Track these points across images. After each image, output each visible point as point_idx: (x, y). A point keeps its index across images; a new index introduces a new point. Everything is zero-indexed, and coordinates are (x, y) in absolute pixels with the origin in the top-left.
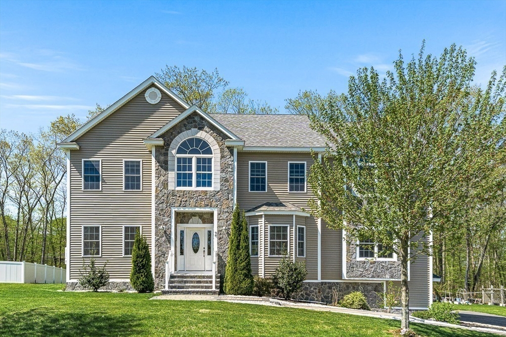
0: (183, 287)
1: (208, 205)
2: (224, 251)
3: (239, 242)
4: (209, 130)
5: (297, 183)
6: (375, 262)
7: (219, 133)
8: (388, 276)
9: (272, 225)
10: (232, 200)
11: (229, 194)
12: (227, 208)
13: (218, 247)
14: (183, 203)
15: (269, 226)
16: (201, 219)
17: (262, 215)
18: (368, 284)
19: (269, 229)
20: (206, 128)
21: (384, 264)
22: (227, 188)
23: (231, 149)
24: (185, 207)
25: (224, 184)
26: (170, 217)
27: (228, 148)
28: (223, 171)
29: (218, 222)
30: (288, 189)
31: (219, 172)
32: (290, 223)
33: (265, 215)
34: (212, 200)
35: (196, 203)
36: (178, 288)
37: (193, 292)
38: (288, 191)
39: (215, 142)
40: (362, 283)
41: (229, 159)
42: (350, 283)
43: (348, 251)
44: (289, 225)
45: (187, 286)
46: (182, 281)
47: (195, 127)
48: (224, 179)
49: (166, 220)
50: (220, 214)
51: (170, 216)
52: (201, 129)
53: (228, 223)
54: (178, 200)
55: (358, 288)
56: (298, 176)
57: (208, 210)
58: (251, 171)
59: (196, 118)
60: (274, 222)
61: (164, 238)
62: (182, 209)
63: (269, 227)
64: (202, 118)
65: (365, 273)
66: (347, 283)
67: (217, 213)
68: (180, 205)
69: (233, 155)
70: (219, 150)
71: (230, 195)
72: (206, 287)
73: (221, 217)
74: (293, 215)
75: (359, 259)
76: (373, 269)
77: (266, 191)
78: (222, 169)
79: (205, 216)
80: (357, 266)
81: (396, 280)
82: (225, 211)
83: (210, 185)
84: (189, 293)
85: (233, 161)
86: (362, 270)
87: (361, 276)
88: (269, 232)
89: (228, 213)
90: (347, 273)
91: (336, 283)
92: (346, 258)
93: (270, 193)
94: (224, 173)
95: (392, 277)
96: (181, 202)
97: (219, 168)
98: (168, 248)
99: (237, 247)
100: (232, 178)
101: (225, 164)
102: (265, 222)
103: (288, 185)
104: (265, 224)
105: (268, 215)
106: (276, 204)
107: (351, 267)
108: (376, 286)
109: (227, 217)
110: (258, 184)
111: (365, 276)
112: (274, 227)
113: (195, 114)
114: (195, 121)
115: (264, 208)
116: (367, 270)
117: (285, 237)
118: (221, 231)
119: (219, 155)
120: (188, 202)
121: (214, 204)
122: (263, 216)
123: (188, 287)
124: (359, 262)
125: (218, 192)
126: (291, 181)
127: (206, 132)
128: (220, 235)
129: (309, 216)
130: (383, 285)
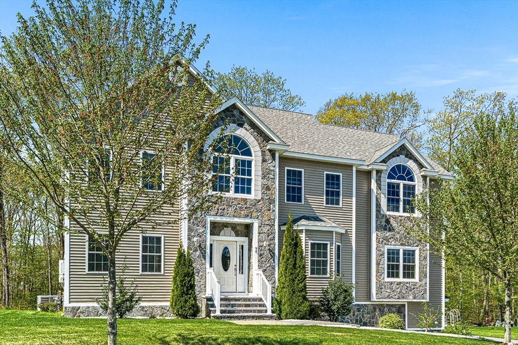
0: (233, 312)
1: (248, 216)
2: (266, 270)
3: (295, 260)
4: (249, 127)
5: (333, 196)
6: (400, 283)
7: (260, 132)
8: (411, 297)
9: (312, 242)
10: (274, 211)
11: (270, 203)
12: (269, 220)
13: (258, 265)
14: (220, 211)
15: (310, 242)
16: (234, 231)
17: (302, 230)
18: (392, 306)
19: (309, 246)
20: (246, 125)
21: (408, 285)
22: (268, 197)
23: (272, 152)
24: (223, 216)
25: (265, 192)
26: (205, 228)
27: (270, 151)
28: (264, 177)
29: (259, 236)
30: (325, 202)
31: (260, 178)
32: (329, 239)
33: (306, 230)
34: (252, 210)
35: (235, 212)
36: (228, 313)
37: (249, 317)
38: (325, 205)
39: (256, 143)
40: (387, 305)
41: (271, 164)
42: (377, 305)
43: (377, 271)
44: (329, 243)
45: (238, 310)
46: (229, 304)
47: (234, 122)
48: (265, 186)
49: (201, 231)
50: (261, 227)
51: (204, 226)
52: (241, 125)
53: (270, 237)
54: (215, 207)
55: (384, 309)
56: (334, 188)
57: (248, 221)
58: (288, 179)
59: (235, 112)
60: (314, 239)
61: (198, 253)
62: (218, 219)
63: (309, 244)
64: (242, 113)
65: (392, 294)
66: (374, 305)
67: (257, 226)
68: (216, 214)
69: (274, 160)
70: (260, 152)
71: (271, 205)
72: (259, 311)
73: (262, 230)
74: (333, 232)
75: (387, 280)
76: (399, 290)
77: (303, 203)
78: (263, 174)
79: (238, 228)
80: (385, 286)
81: (418, 301)
82: (266, 223)
83: (249, 192)
84: (244, 318)
85: (274, 167)
86: (390, 292)
87: (388, 297)
88: (309, 249)
89: (270, 225)
90: (376, 294)
91: (365, 305)
92: (375, 279)
93: (307, 205)
94: (265, 180)
95: (414, 298)
96: (218, 210)
97: (260, 173)
98: (202, 264)
99: (294, 266)
100: (273, 186)
101: (267, 169)
102: (306, 237)
103: (325, 197)
104: (306, 240)
105: (309, 230)
106: (313, 217)
107: (380, 288)
108: (399, 308)
109: (268, 230)
110: (294, 194)
111: (392, 297)
112: (315, 243)
113: (234, 106)
114: (233, 115)
115: (303, 222)
116: (394, 291)
117: (325, 255)
118: (262, 246)
119: (260, 158)
120: (226, 211)
121: (254, 214)
122: (304, 231)
123: (240, 311)
124: (388, 282)
125: (259, 201)
126: (327, 193)
127: (246, 129)
128: (261, 251)
129: (344, 233)
130: (405, 307)
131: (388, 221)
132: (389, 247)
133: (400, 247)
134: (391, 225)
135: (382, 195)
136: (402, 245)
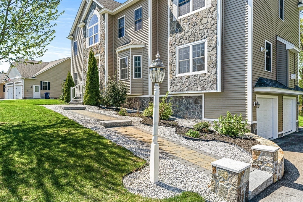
1: (97, 53)
4: (97, 8)
5: (139, 24)
6: (190, 76)
7: (100, 7)
9: (121, 58)
12: (103, 52)
18: (190, 97)
19: (120, 62)
27: (103, 15)
30: (134, 30)
32: (128, 54)
38: (134, 32)
40: (185, 97)
42: (177, 97)
43: (171, 69)
47: (93, 9)
53: (103, 61)
55: (182, 101)
56: (139, 18)
57: (97, 56)
58: (119, 25)
59: (93, 4)
63: (120, 60)
65: (182, 87)
66: (175, 97)
69: (105, 18)
70: (100, 18)
73: (101, 59)
74: (130, 49)
75: (178, 75)
76: (188, 83)
77: (125, 36)
78: (101, 29)
80: (176, 81)
82: (102, 55)
86: (180, 85)
90: (170, 88)
92: (170, 76)
100: (104, 33)
103: (134, 27)
107: (172, 83)
108: (196, 99)
110: (122, 32)
111: (182, 90)
116: (183, 84)
121: (99, 51)
124: (179, 77)
126: (136, 23)
128: (101, 70)
129: (144, 46)
130: (202, 98)
131: (178, 25)
132: (180, 47)
133: (190, 44)
134: (181, 27)
135: (174, 5)
136: (190, 42)
